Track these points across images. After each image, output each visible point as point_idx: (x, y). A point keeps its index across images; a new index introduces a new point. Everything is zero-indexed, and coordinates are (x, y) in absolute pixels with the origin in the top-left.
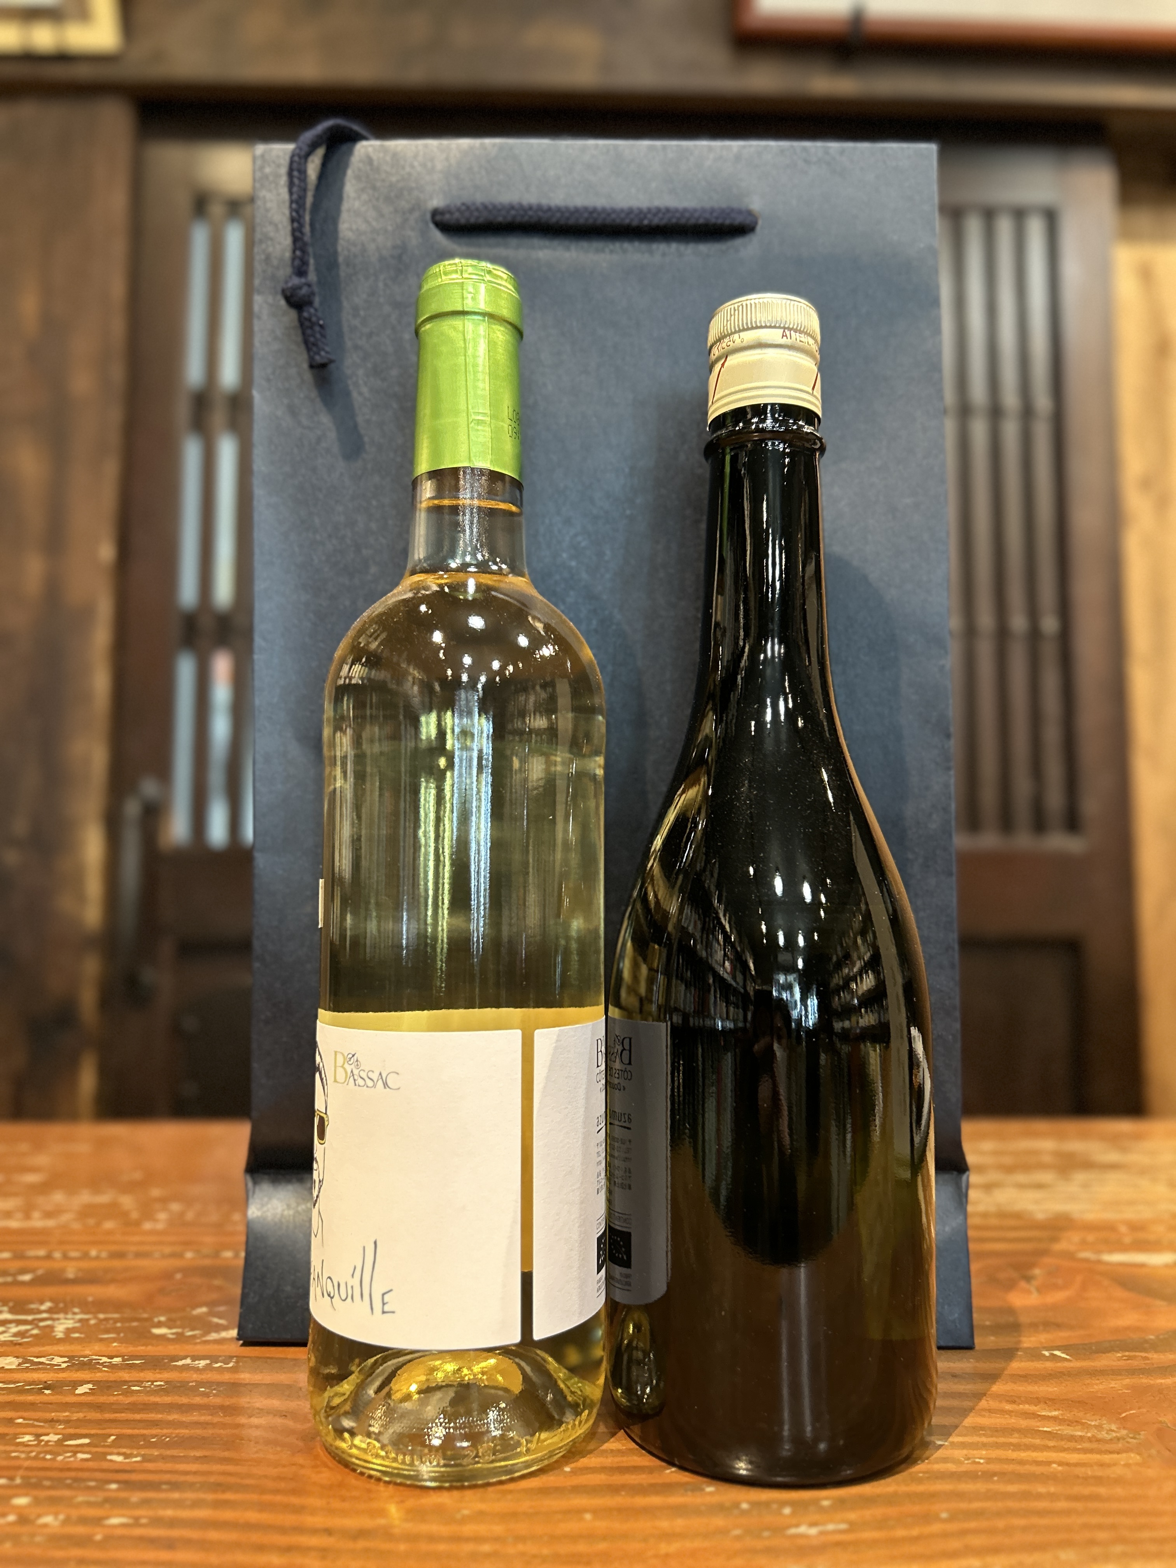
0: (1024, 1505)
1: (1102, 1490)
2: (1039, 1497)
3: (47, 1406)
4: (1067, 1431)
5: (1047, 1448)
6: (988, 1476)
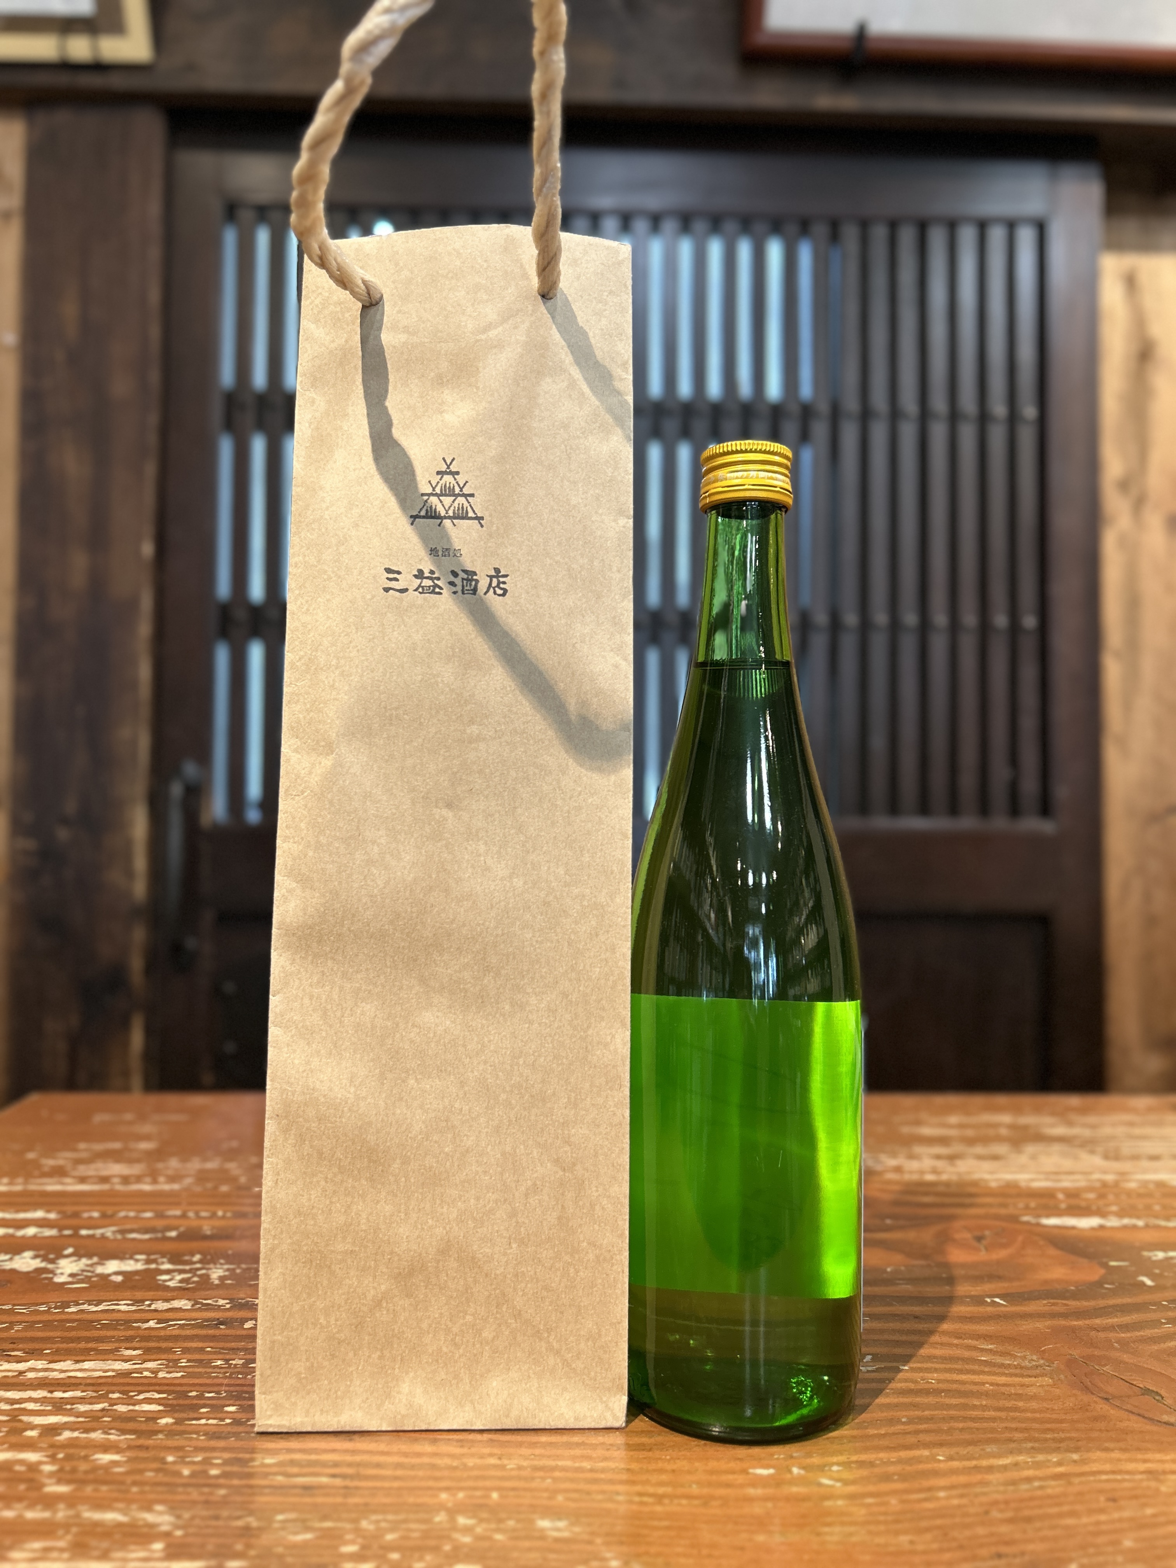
0: (962, 1413)
1: (1021, 1404)
2: (975, 1407)
3: (225, 1338)
4: (999, 1360)
5: (983, 1372)
6: (937, 1392)
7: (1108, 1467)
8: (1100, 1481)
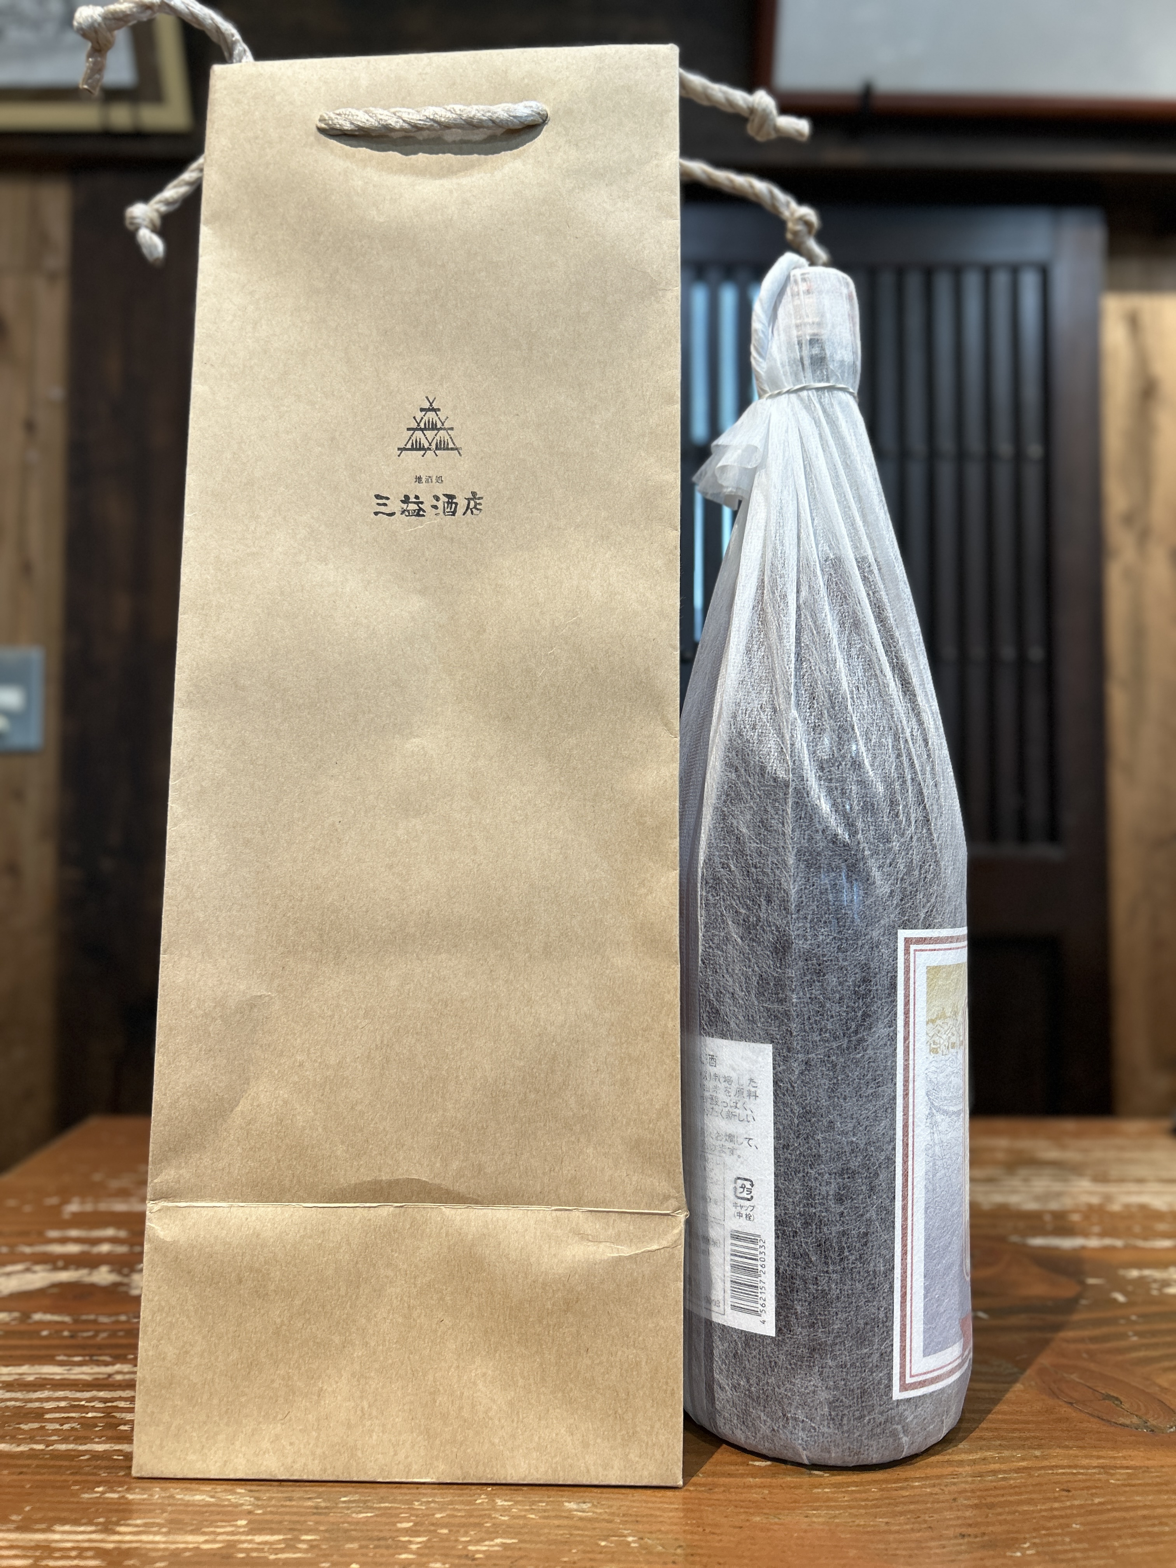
7: (1065, 1462)
8: (1057, 1474)
